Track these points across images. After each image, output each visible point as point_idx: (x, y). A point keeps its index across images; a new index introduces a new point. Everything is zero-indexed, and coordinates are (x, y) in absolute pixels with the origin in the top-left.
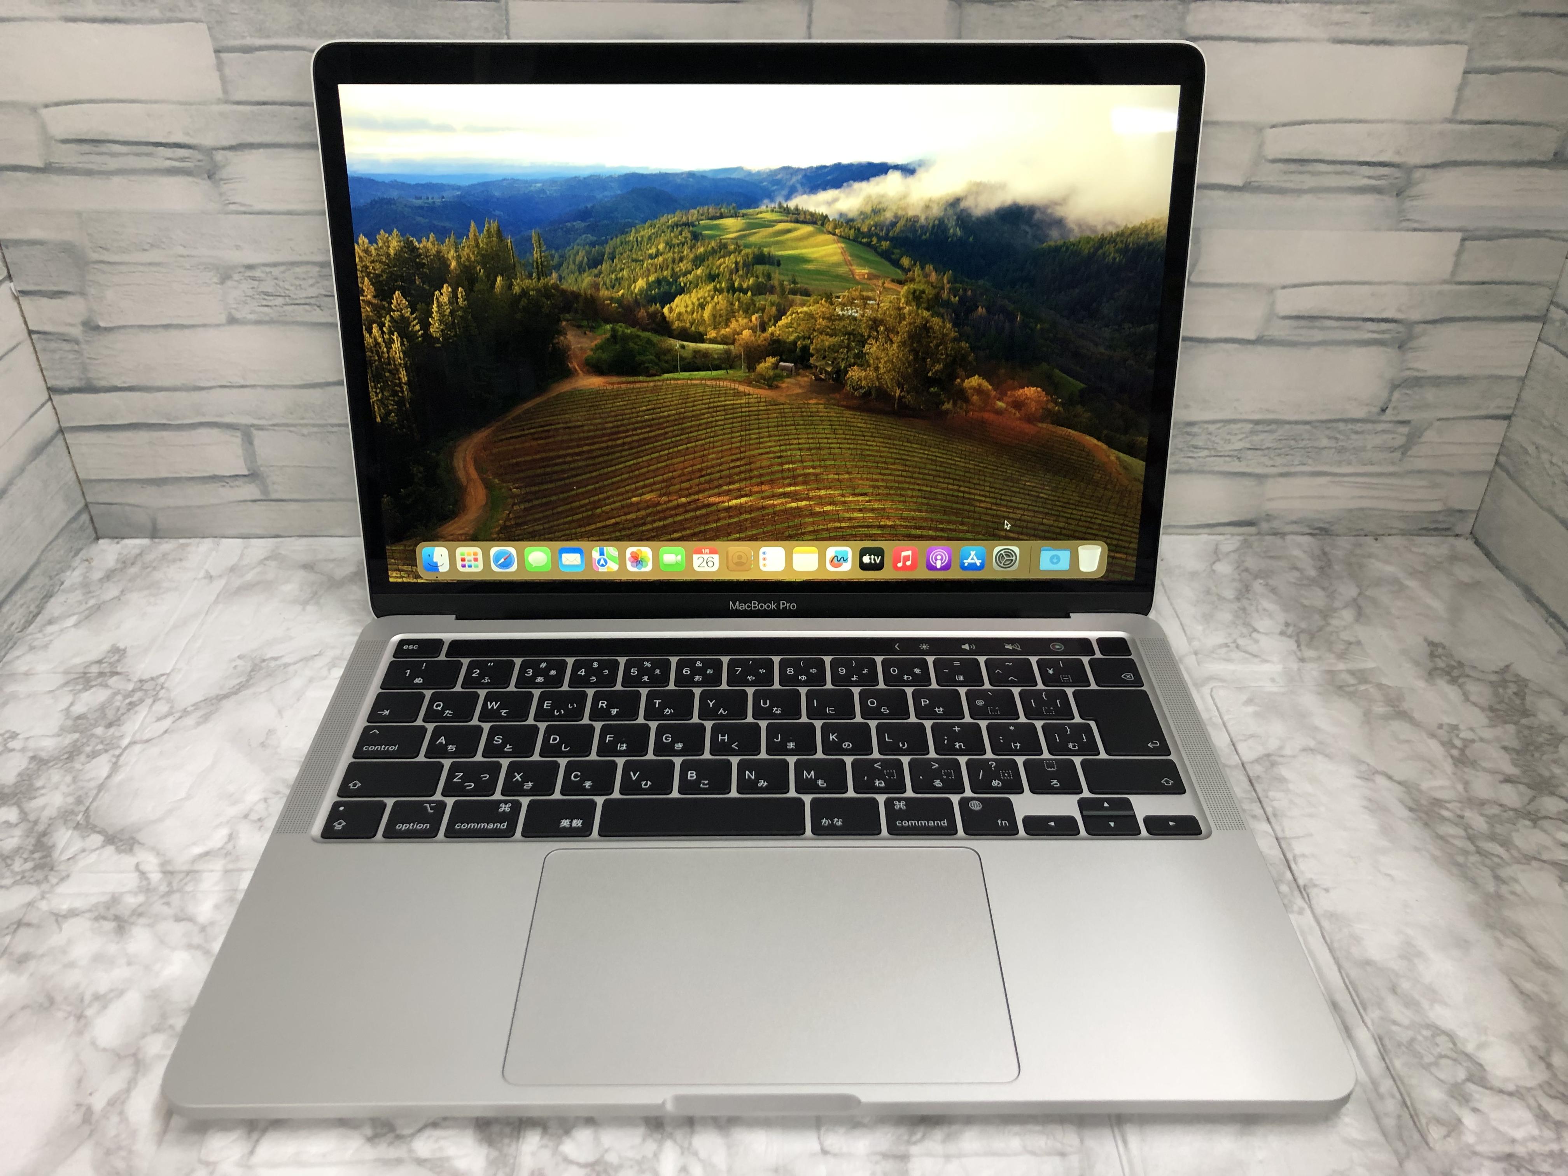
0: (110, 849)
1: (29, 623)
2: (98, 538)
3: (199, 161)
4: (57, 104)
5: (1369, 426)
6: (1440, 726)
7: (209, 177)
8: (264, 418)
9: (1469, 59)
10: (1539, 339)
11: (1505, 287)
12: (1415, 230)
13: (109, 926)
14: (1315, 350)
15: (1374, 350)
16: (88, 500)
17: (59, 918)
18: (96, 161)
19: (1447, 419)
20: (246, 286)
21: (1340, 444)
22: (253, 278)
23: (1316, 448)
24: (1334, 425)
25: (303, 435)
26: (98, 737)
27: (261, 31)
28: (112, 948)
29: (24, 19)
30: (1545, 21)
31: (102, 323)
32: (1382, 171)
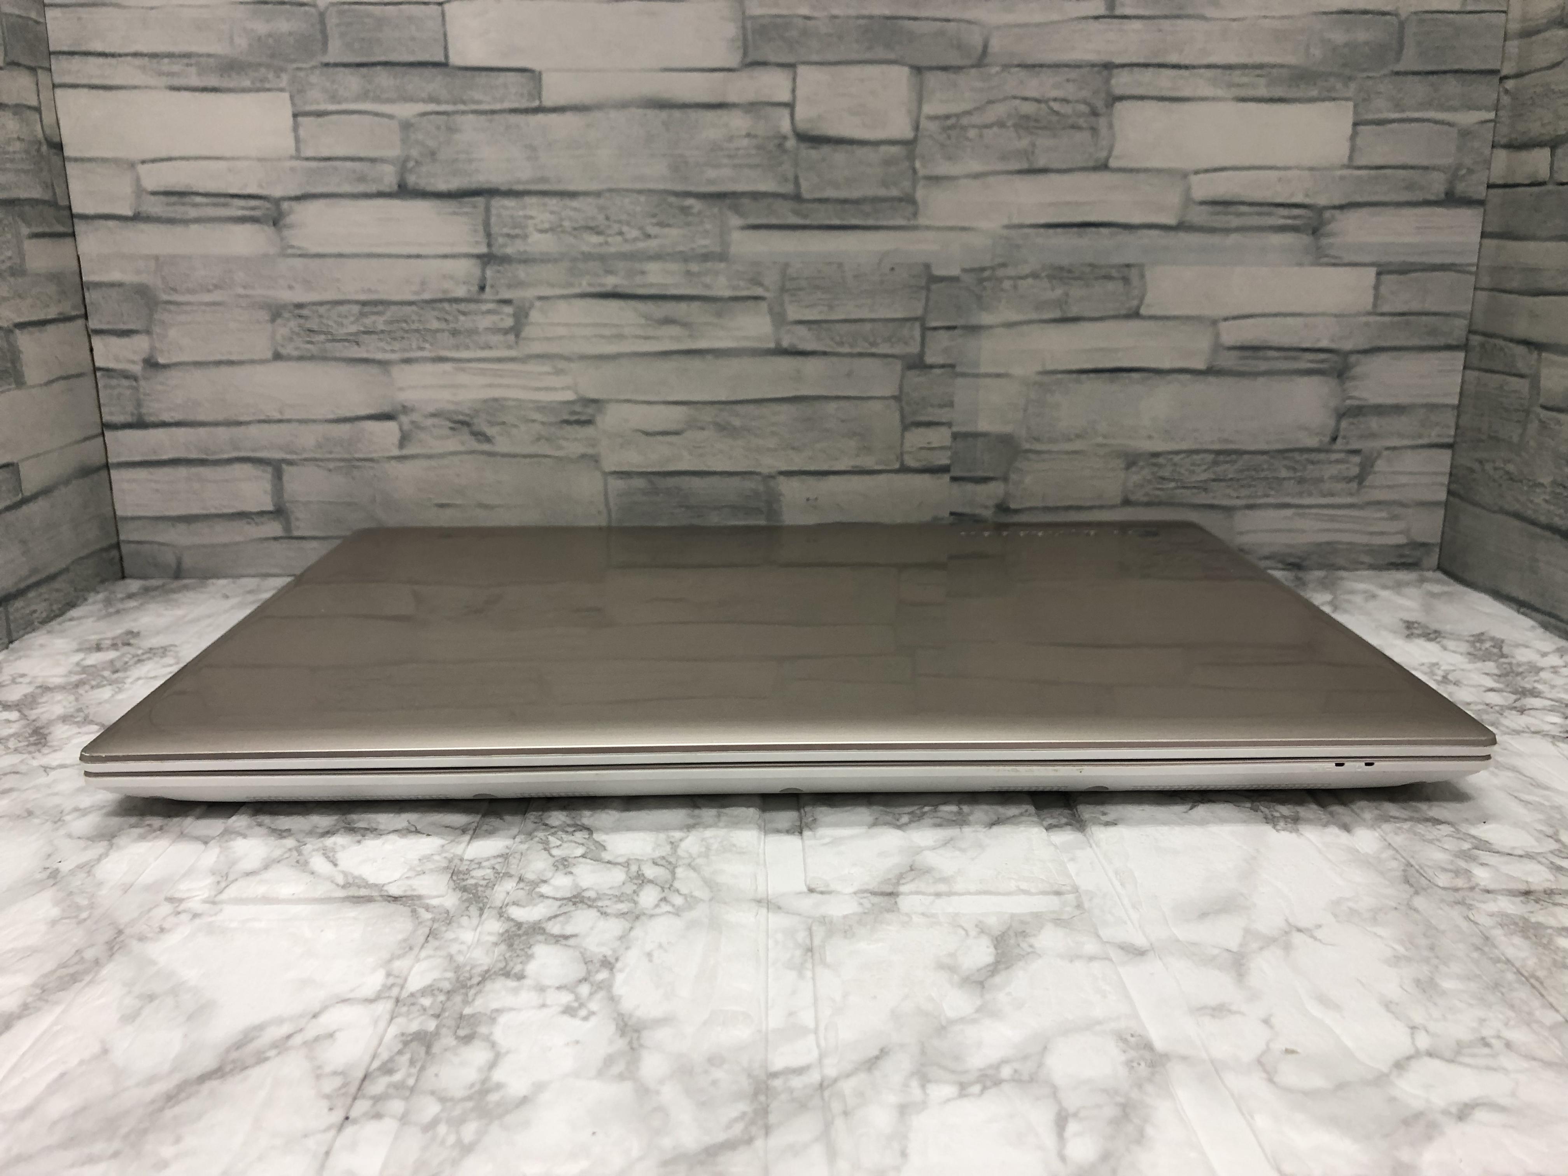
2: (124, 581)
3: (268, 209)
4: (154, 161)
5: (1322, 456)
7: (275, 224)
8: (296, 453)
9: (1356, 113)
10: (1465, 368)
11: (1424, 318)
12: (1334, 265)
14: (1261, 380)
15: (1315, 380)
16: (121, 538)
18: (179, 211)
19: (1394, 448)
20: (293, 324)
21: (1299, 474)
22: (300, 316)
23: (1277, 478)
24: (1290, 455)
25: (330, 470)
26: (103, 677)
27: (334, 98)
29: (135, 87)
30: (1417, 78)
31: (161, 361)
32: (1296, 212)
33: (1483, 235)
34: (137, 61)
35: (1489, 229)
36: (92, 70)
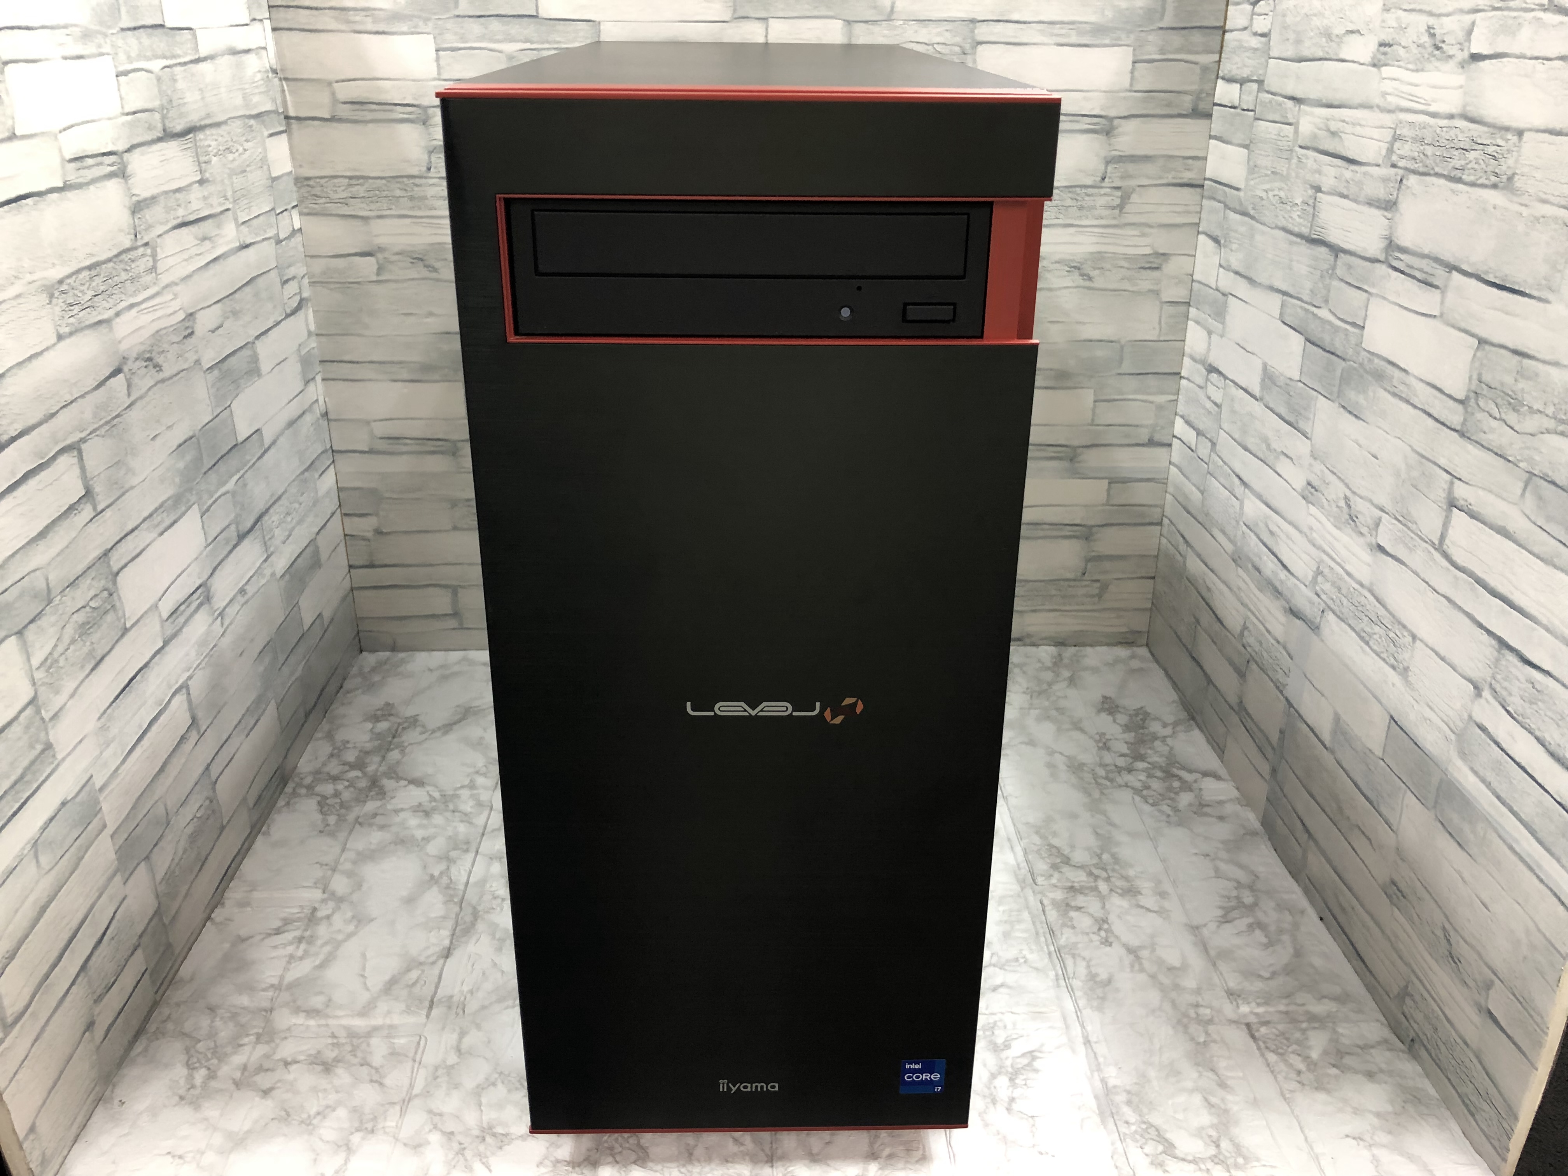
0: (412, 787)
1: (338, 692)
2: (361, 651)
3: (449, 447)
4: (380, 420)
5: (1077, 583)
6: (1097, 733)
7: (454, 454)
8: (465, 581)
9: (1095, 395)
10: (1161, 535)
11: (1136, 507)
12: (1083, 478)
13: (421, 814)
15: (1072, 541)
16: (360, 628)
17: (397, 811)
18: (396, 448)
19: (1119, 579)
20: (464, 510)
21: (1063, 593)
22: (468, 506)
23: (1050, 595)
24: (1058, 582)
26: (391, 742)
28: (425, 822)
29: (370, 380)
30: (1131, 377)
31: (384, 531)
32: (1059, 449)
33: (1170, 463)
34: (373, 366)
35: (1173, 460)
36: (345, 370)
